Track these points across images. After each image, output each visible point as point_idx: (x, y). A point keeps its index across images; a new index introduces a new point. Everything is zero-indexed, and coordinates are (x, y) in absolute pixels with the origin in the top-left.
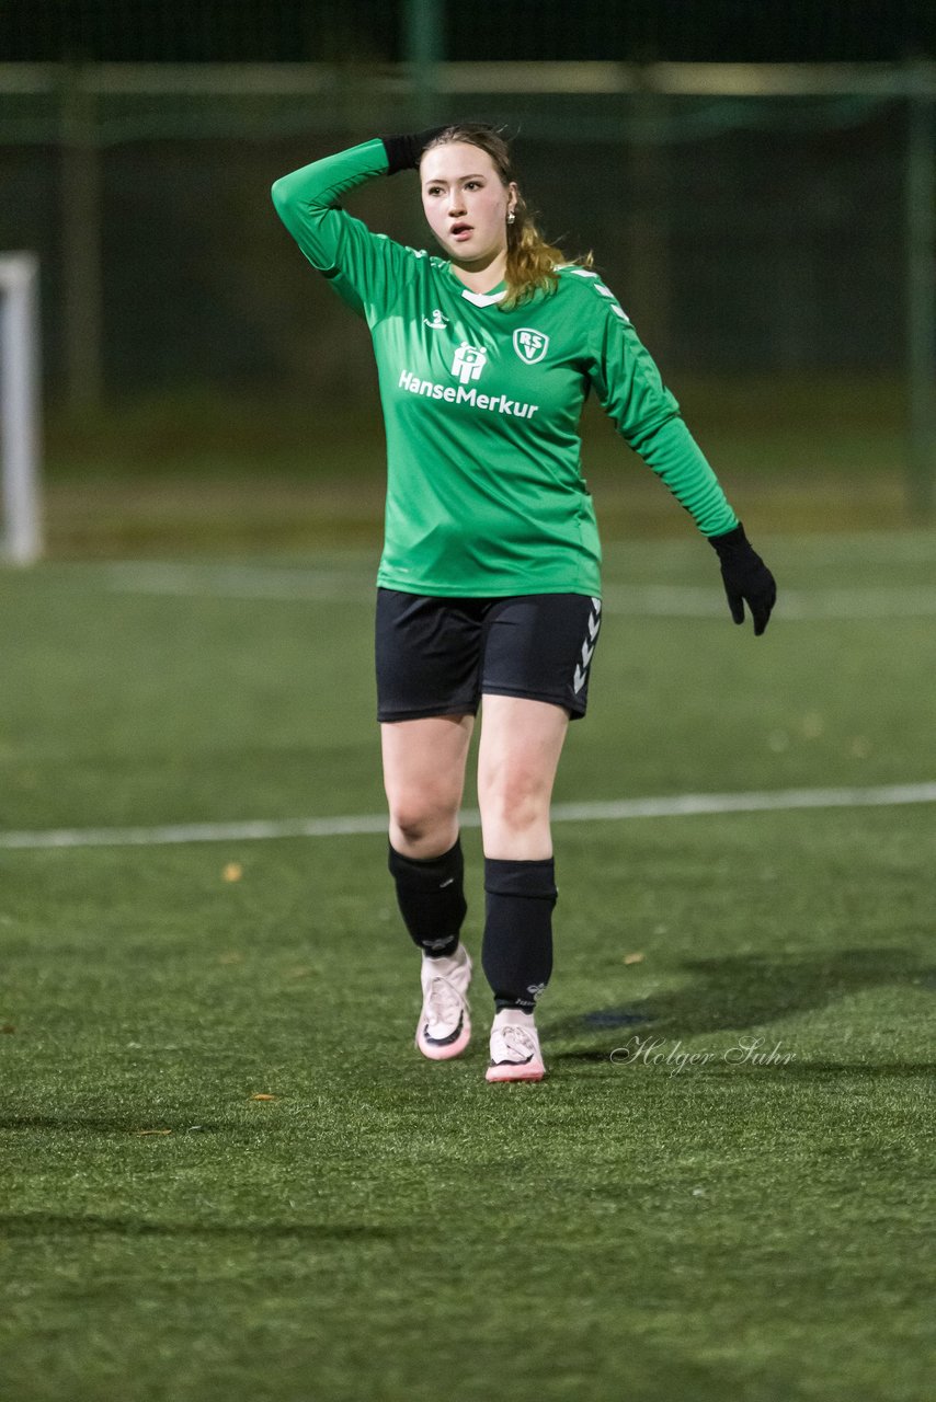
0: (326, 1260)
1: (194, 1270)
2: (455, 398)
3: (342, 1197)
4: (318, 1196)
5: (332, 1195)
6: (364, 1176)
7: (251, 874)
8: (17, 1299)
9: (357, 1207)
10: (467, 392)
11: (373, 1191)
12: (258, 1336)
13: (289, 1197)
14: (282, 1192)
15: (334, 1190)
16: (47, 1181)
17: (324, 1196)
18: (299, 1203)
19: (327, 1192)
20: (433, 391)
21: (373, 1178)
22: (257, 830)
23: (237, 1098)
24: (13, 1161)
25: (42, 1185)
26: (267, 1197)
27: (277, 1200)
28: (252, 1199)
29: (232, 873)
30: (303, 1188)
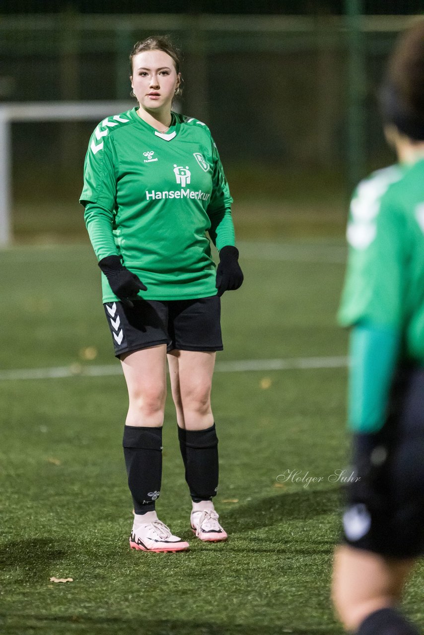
0: (308, 559)
1: (248, 564)
2: (180, 196)
3: (315, 531)
4: (304, 531)
5: (310, 530)
6: (325, 522)
7: (275, 385)
8: (167, 576)
9: (322, 536)
10: (185, 192)
11: (329, 529)
12: (276, 594)
13: (291, 531)
14: (288, 528)
15: (311, 528)
16: (181, 523)
17: (307, 531)
18: (295, 534)
19: (308, 529)
20: (169, 195)
21: (329, 523)
22: (276, 364)
23: (267, 486)
24: (166, 514)
25: (179, 524)
26: (281, 531)
27: (285, 532)
28: (274, 532)
29: (265, 384)
30: (297, 527)
